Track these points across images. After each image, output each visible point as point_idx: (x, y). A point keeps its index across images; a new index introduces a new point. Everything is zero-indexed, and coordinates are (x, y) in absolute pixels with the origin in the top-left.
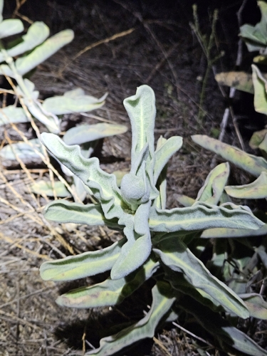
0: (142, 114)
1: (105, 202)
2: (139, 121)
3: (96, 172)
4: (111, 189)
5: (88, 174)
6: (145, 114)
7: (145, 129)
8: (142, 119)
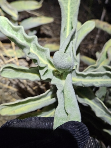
0: (69, 4)
1: (42, 68)
2: (67, 9)
3: (35, 46)
4: (45, 58)
5: (29, 49)
6: (71, 4)
7: (70, 15)
8: (69, 8)
